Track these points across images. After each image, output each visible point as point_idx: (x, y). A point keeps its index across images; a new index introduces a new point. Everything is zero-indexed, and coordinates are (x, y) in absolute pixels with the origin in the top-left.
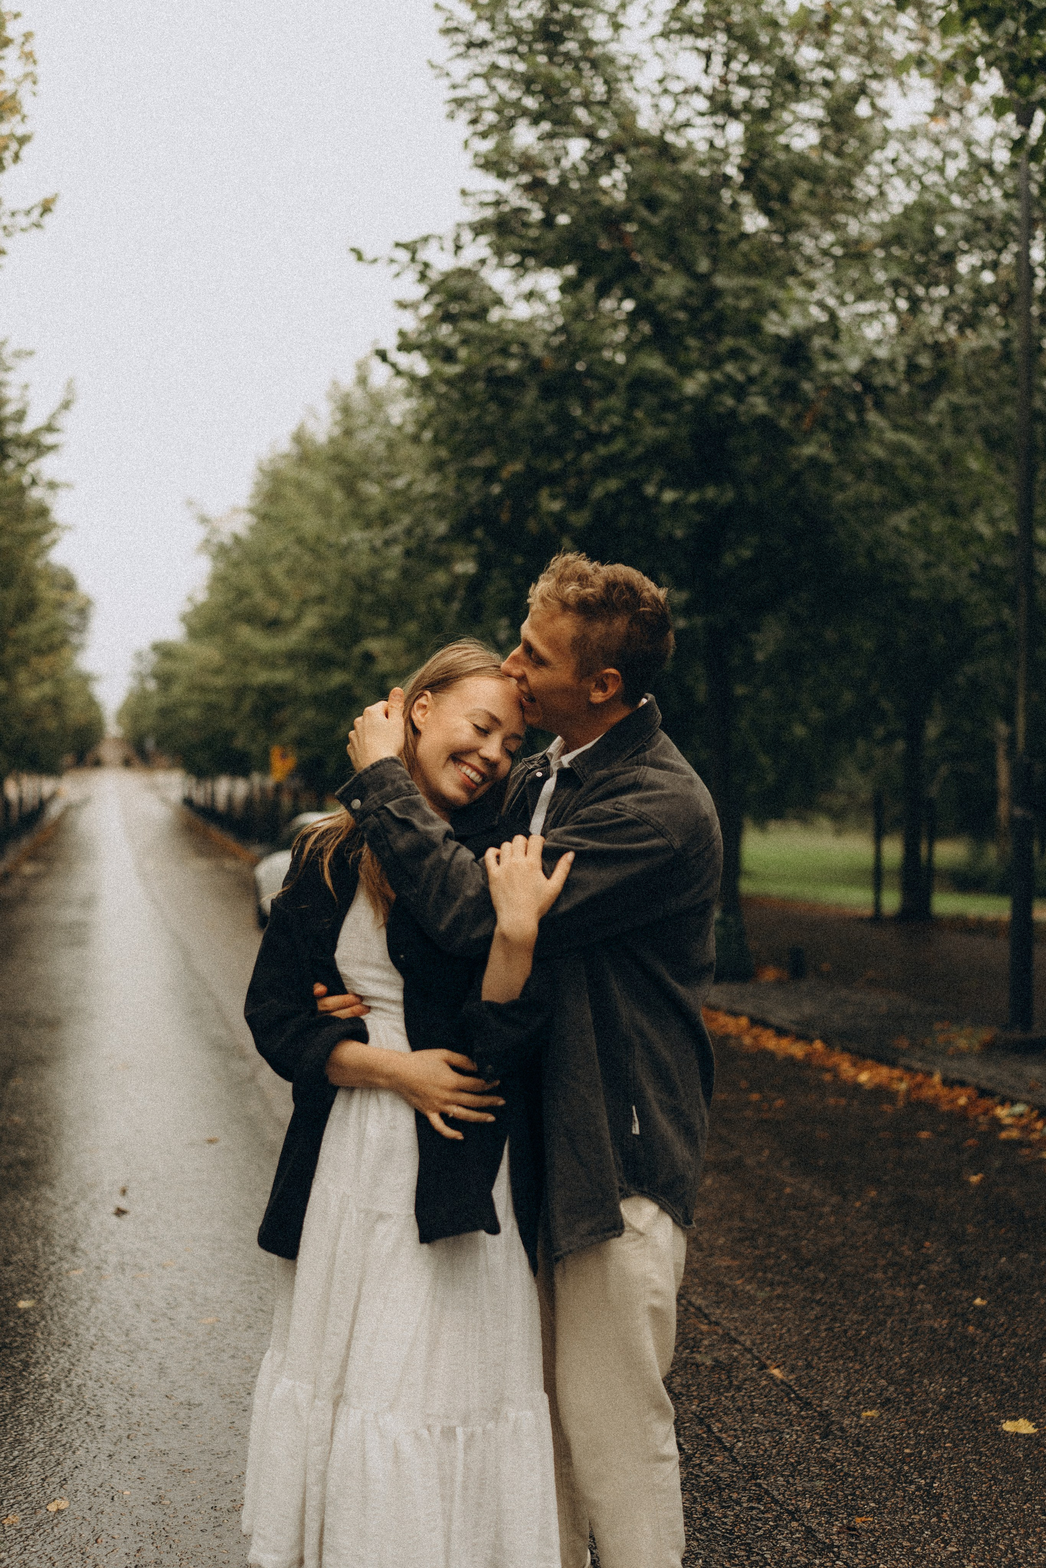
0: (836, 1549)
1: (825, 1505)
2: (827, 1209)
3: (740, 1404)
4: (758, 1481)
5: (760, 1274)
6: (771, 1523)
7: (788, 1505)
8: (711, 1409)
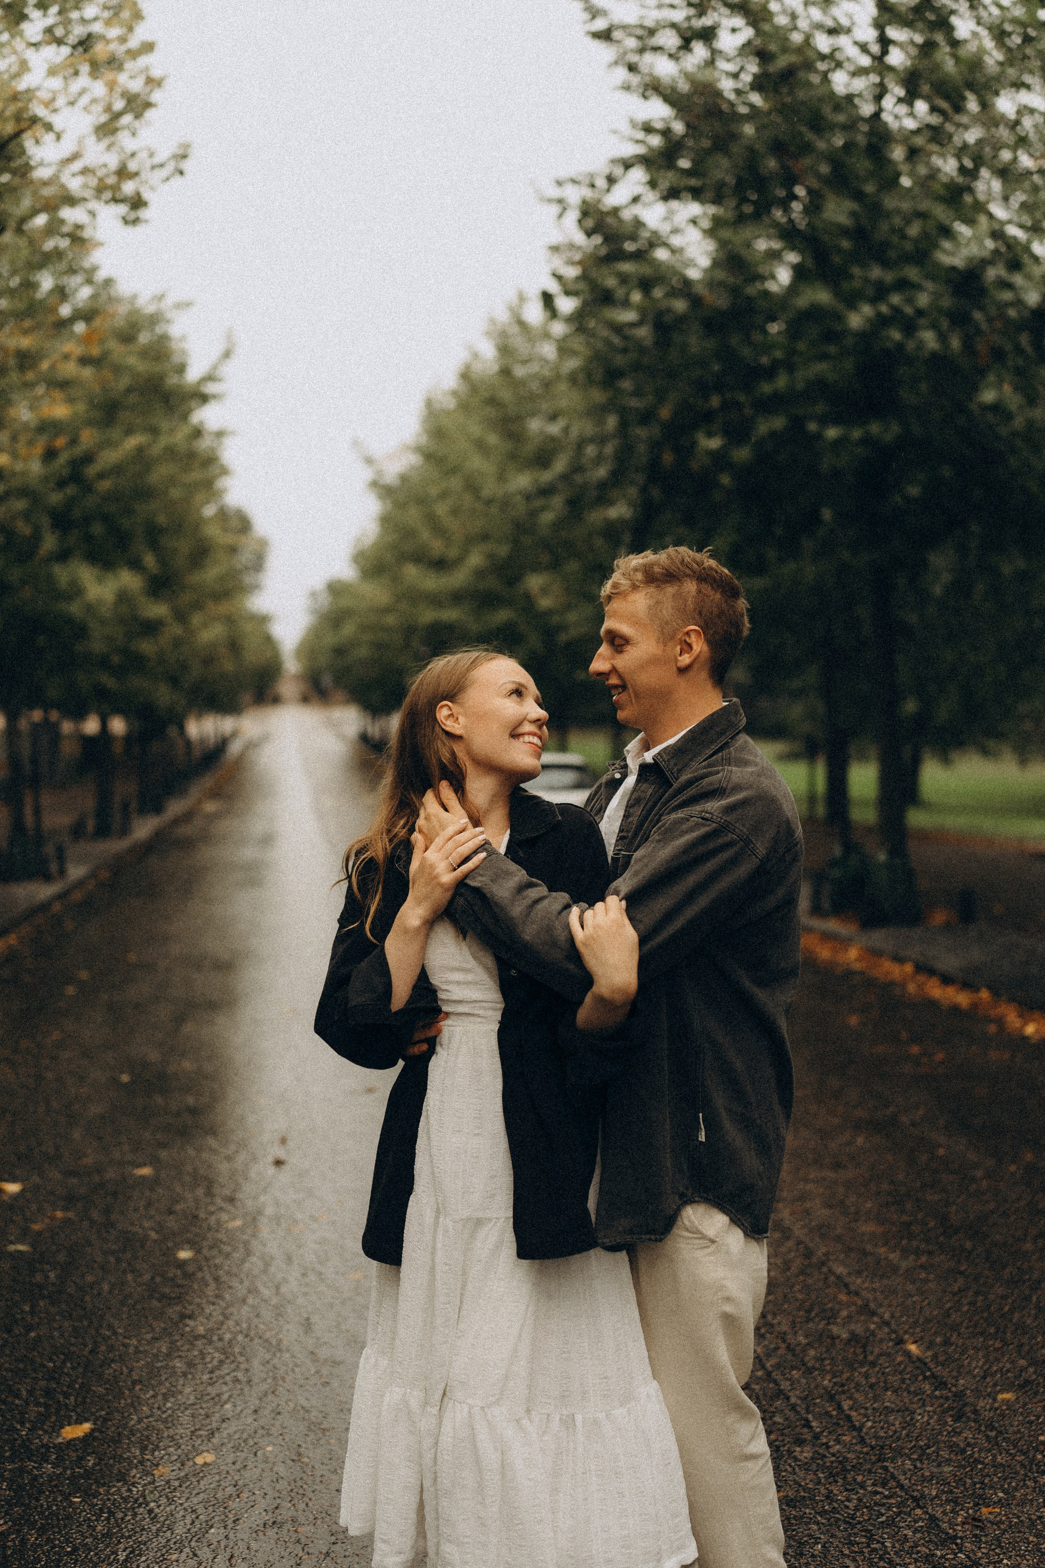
0: (959, 1541)
1: (951, 1492)
2: (979, 1173)
3: (873, 1380)
4: (885, 1464)
5: (904, 1242)
6: (894, 1509)
7: (913, 1491)
8: (843, 1385)
